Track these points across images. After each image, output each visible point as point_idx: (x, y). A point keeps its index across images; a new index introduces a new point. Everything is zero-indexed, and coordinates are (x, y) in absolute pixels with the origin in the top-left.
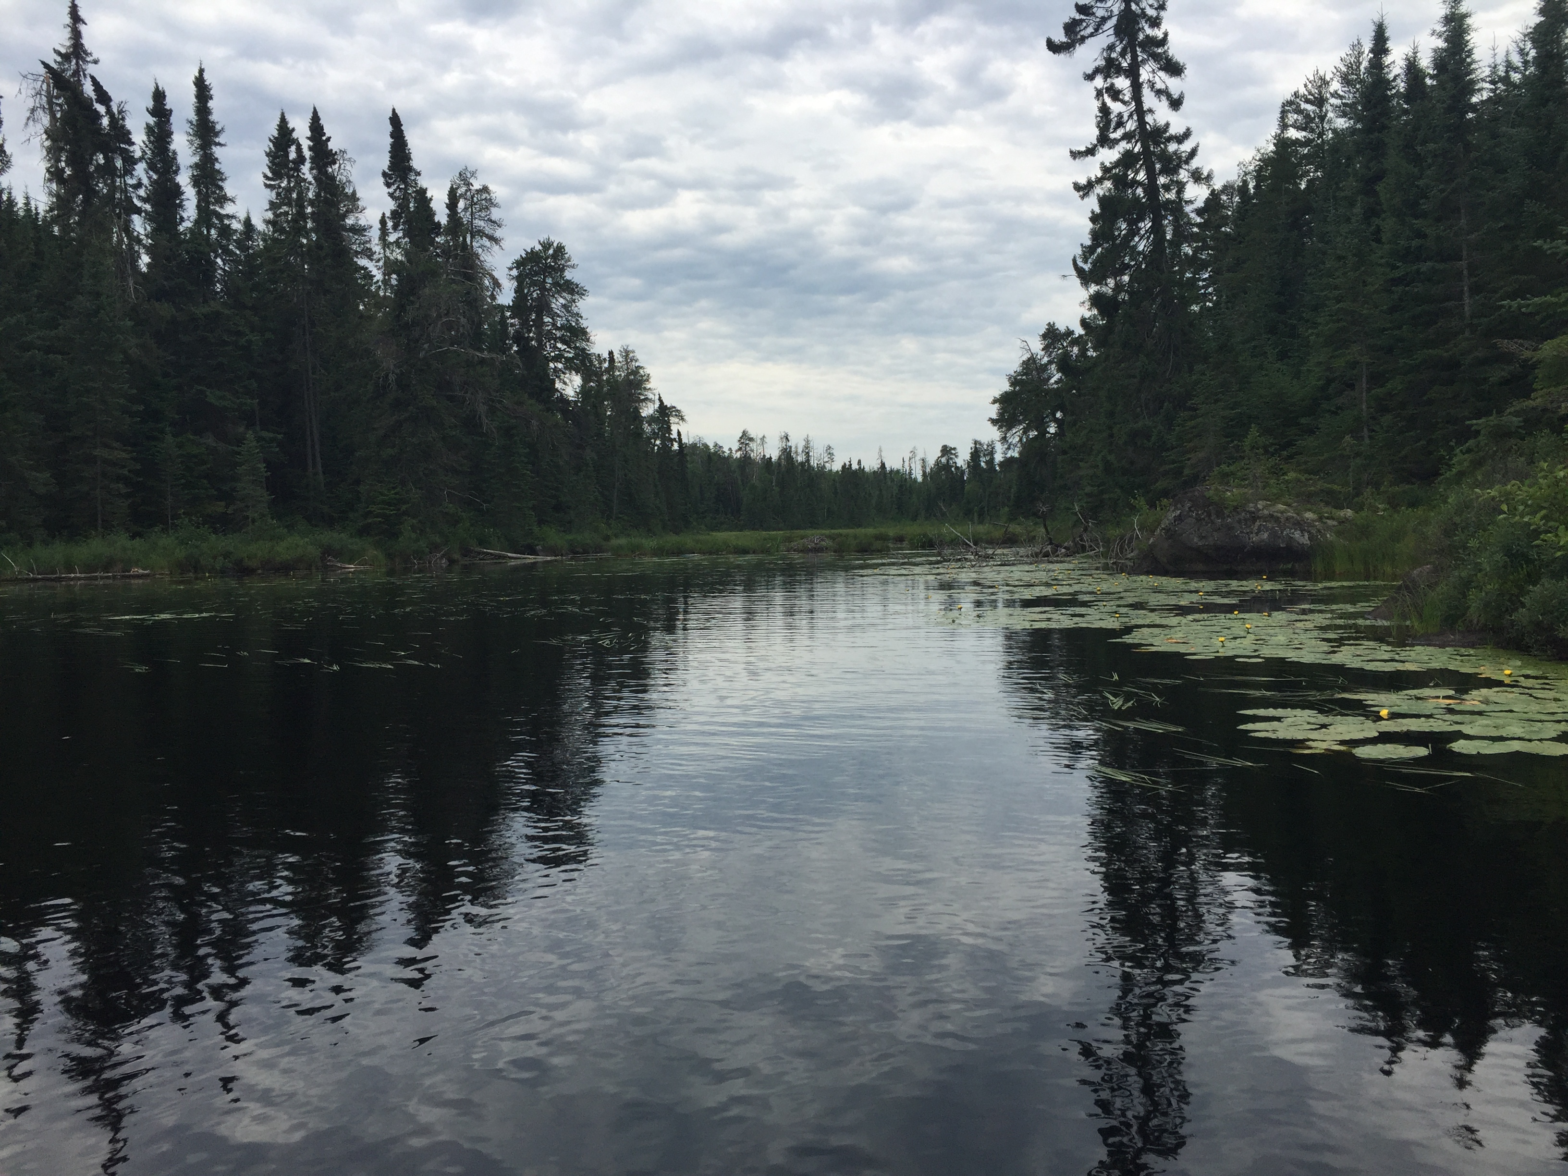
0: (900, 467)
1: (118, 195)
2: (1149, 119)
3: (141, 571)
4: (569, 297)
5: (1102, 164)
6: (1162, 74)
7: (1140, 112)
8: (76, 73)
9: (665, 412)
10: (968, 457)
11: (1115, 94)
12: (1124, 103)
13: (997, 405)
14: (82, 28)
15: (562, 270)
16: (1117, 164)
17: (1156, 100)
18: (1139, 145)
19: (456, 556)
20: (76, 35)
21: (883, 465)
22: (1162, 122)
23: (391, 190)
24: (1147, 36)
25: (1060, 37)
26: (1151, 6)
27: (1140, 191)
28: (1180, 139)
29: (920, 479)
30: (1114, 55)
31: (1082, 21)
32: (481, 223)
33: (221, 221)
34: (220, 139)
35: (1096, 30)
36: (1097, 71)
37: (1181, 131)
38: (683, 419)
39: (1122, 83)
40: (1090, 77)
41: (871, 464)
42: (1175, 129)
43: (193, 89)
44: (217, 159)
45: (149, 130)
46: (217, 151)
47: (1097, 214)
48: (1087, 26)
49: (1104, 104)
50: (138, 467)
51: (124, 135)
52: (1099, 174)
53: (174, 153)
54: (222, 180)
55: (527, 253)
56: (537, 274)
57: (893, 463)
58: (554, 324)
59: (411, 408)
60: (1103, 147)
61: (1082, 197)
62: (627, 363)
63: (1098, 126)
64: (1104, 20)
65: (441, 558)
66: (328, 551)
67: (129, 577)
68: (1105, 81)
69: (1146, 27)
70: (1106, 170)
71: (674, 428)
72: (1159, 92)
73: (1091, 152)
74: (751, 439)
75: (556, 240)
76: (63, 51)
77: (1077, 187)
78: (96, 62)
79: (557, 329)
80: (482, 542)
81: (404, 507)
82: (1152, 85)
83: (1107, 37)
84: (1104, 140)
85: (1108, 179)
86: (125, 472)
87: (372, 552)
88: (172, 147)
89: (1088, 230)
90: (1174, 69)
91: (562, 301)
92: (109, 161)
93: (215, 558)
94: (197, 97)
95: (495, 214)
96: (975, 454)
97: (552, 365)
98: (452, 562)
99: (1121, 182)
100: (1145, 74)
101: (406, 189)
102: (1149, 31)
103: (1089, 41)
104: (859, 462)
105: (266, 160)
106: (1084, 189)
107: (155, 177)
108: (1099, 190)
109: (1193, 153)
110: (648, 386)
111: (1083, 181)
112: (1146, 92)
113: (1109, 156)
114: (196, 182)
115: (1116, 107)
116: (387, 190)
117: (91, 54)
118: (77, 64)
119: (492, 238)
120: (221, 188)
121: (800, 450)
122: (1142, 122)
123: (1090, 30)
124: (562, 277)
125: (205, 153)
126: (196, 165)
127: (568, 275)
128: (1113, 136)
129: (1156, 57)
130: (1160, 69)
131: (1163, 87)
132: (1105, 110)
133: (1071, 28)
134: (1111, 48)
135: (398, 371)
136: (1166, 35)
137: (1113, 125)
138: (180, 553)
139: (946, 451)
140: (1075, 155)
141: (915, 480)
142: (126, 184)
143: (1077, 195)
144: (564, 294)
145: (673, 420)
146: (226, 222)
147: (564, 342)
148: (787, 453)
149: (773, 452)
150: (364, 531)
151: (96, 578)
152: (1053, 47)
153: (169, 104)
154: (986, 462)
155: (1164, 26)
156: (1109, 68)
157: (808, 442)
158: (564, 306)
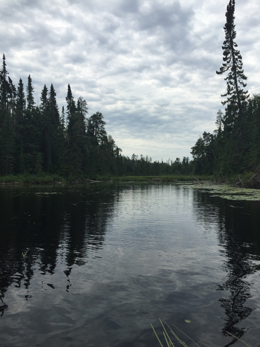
0: (166, 162)
1: (12, 102)
2: (239, 89)
3: (17, 183)
4: (102, 124)
5: (228, 98)
6: (242, 79)
7: (237, 87)
8: (4, 76)
9: (118, 149)
10: (182, 160)
11: (231, 83)
12: (233, 85)
13: (192, 149)
14: (6, 66)
15: (101, 119)
16: (231, 98)
17: (240, 85)
18: (236, 94)
19: (81, 181)
20: (4, 68)
21: (163, 162)
22: (241, 89)
23: (67, 101)
24: (239, 71)
25: (219, 71)
26: (239, 64)
27: (236, 104)
28: (245, 93)
29: (171, 165)
30: (231, 75)
31: (224, 67)
32: (84, 108)
33: (33, 108)
34: (33, 90)
35: (227, 69)
36: (227, 78)
37: (246, 91)
38: (122, 151)
39: (233, 81)
40: (226, 79)
41: (160, 162)
42: (245, 91)
43: (28, 80)
44: (32, 94)
45: (18, 88)
46: (32, 93)
47: (227, 109)
48: (225, 68)
49: (229, 85)
50: (16, 160)
51: (14, 89)
52: (227, 100)
53: (24, 93)
54: (33, 99)
55: (93, 115)
56: (95, 119)
57: (165, 162)
58: (99, 130)
59: (72, 148)
60: (228, 95)
61: (223, 105)
62: (110, 139)
63: (227, 90)
64: (229, 67)
65: (78, 181)
66: (55, 179)
67: (14, 184)
68: (229, 80)
69: (238, 69)
70: (229, 99)
71: (120, 153)
72: (241, 83)
73: (225, 95)
74: (135, 156)
75: (100, 112)
76: (1, 71)
77: (222, 103)
78: (8, 73)
79: (100, 131)
80: (85, 178)
81: (70, 170)
82: (239, 81)
83: (230, 71)
84: (229, 93)
85: (229, 101)
86: (13, 161)
87: (63, 180)
88: (23, 92)
89: (225, 112)
90: (245, 78)
91: (100, 125)
92: (11, 95)
93: (32, 180)
94: (28, 81)
95: (87, 106)
96: (184, 160)
97: (98, 139)
98: (80, 182)
99: (233, 102)
100: (238, 79)
101: (71, 101)
102: (239, 70)
103: (225, 72)
104: (158, 161)
105: (41, 95)
106: (224, 103)
107: (19, 98)
108: (227, 104)
109: (249, 96)
110: (114, 144)
111: (223, 102)
112: (238, 83)
113: (229, 96)
114: (28, 99)
115: (231, 86)
116: (66, 101)
117: (7, 72)
118: (4, 74)
119: (86, 111)
120: (33, 101)
121: (145, 158)
122: (237, 89)
123: (226, 69)
124: (101, 120)
125: (30, 93)
126: (28, 96)
127: (102, 120)
128: (231, 92)
129: (240, 75)
130: (241, 78)
131: (242, 82)
132: (229, 87)
133: (222, 69)
134: (231, 73)
135: (70, 140)
136: (243, 70)
137: (231, 89)
138: (25, 179)
139: (177, 159)
140: (222, 96)
141: (170, 165)
142: (14, 99)
143: (222, 104)
144: (101, 124)
145: (119, 151)
146: (34, 108)
147: (101, 134)
148: (142, 159)
149: (139, 158)
150: (61, 175)
151: (8, 184)
152: (218, 73)
153: (23, 82)
154: (186, 162)
155: (242, 69)
156: (230, 77)
157: (147, 156)
158: (101, 126)
